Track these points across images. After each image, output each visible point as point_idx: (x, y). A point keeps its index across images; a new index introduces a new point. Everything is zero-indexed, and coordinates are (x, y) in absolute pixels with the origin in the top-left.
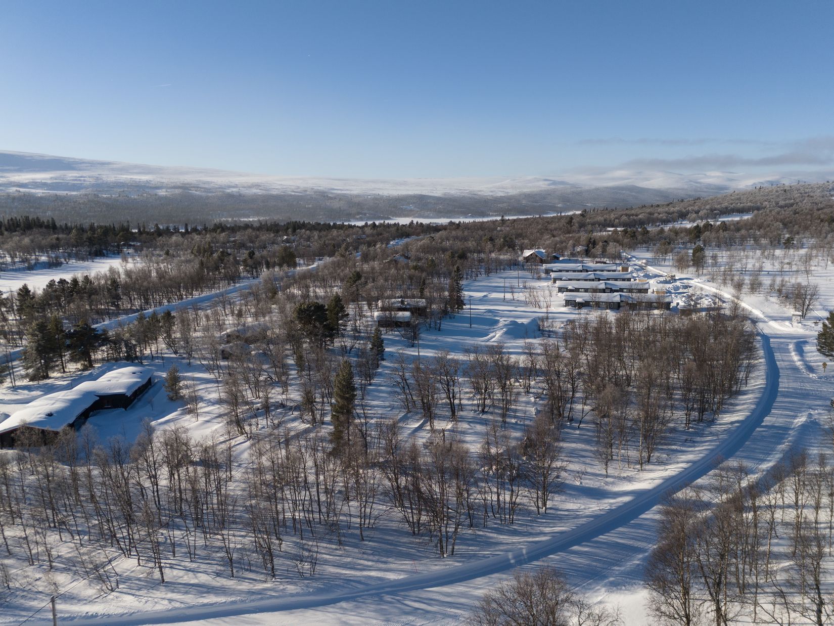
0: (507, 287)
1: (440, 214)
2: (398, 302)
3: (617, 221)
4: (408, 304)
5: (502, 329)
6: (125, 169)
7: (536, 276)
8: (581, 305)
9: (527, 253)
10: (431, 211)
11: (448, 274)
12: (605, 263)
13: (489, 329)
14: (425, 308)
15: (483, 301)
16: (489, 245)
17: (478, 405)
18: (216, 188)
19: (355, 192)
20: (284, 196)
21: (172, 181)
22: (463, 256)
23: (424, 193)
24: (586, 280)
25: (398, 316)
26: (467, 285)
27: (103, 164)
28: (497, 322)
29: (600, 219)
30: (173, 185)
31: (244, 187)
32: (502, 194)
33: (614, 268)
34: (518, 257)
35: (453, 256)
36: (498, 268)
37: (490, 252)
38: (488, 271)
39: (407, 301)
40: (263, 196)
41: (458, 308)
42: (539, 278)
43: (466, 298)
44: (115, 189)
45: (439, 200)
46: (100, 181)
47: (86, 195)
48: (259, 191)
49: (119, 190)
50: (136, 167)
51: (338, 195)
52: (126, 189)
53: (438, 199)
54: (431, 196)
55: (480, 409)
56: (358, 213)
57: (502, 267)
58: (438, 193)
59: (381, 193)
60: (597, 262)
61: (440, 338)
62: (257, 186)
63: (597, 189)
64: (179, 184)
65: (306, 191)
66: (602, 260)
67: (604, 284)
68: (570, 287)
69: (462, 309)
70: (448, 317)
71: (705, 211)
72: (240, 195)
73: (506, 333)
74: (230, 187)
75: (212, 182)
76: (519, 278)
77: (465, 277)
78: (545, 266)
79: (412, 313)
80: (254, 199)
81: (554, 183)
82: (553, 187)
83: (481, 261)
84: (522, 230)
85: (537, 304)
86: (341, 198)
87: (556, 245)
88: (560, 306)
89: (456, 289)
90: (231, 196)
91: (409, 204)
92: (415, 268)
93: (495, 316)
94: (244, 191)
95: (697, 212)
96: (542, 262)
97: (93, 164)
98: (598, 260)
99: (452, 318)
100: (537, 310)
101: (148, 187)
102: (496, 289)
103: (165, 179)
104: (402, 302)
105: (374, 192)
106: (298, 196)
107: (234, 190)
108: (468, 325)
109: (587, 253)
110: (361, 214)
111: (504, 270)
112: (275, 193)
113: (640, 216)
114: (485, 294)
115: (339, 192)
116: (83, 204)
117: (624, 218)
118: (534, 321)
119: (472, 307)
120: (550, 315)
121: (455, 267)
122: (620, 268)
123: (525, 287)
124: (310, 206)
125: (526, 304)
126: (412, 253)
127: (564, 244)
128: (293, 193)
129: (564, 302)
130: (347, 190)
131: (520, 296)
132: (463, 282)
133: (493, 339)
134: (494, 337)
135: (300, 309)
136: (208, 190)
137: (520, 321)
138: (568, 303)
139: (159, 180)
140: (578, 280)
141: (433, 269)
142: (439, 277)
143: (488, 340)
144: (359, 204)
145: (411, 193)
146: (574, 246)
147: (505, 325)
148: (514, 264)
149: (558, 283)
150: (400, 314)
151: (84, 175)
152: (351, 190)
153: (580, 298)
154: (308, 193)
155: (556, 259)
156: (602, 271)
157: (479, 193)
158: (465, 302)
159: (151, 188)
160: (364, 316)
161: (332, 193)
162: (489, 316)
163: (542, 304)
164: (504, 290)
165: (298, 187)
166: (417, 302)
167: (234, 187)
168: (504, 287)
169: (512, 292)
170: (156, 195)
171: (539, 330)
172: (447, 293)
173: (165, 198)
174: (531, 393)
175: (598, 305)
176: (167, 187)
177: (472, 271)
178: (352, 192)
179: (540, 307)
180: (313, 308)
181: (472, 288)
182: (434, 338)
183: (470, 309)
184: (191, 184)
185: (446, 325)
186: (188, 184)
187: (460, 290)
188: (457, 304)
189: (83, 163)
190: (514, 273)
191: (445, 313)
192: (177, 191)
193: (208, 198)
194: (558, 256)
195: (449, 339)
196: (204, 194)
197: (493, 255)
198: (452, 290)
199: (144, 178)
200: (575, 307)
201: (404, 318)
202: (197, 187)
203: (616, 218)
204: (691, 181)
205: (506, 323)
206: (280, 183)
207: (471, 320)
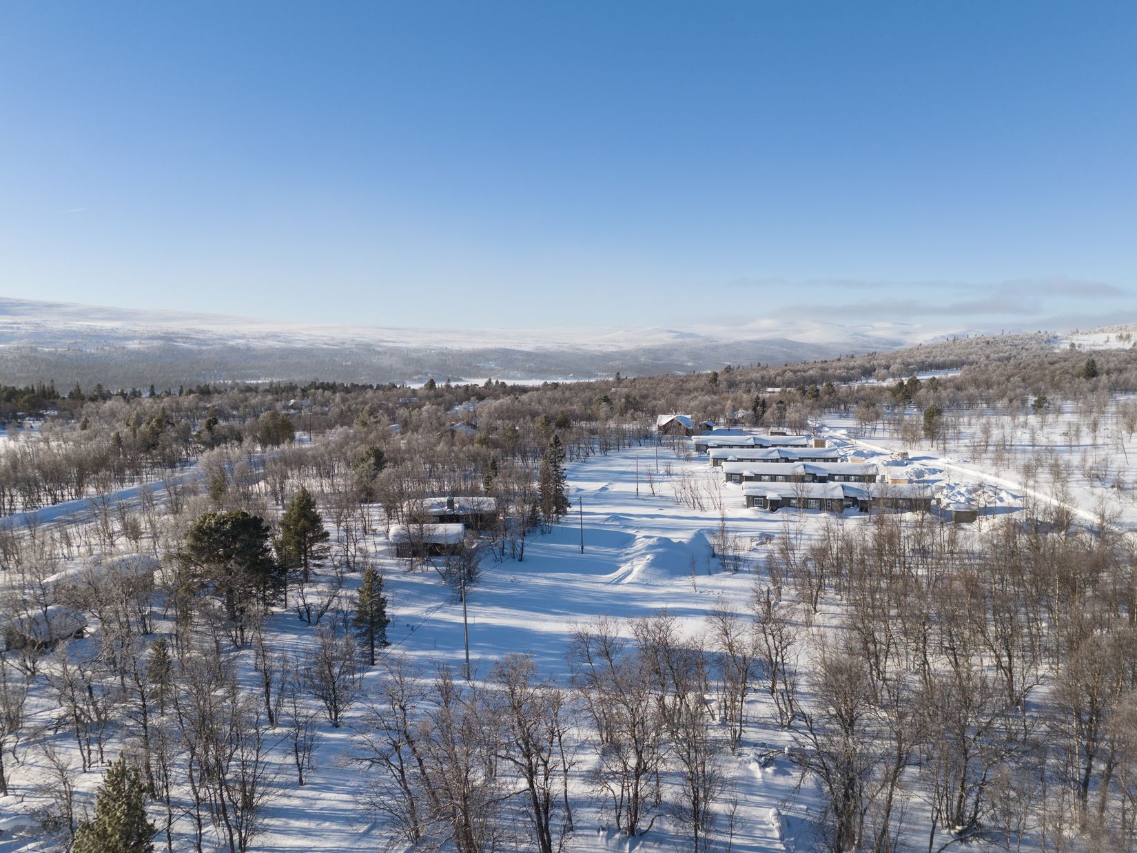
0: (641, 474)
1: (532, 373)
2: (441, 505)
3: (779, 378)
4: (461, 508)
5: (644, 555)
6: (83, 314)
7: (682, 454)
8: (775, 505)
9: (664, 419)
10: (517, 369)
11: (539, 452)
12: (784, 434)
13: (618, 555)
14: (494, 515)
15: (601, 497)
16: (604, 408)
17: (618, 805)
18: (215, 340)
19: (414, 345)
20: (311, 350)
21: (149, 329)
22: (564, 423)
23: (508, 347)
24: (766, 461)
25: (436, 533)
26: (573, 470)
27: (50, 306)
28: (630, 540)
29: (755, 375)
30: (150, 335)
31: (255, 338)
32: (614, 350)
33: (804, 442)
34: (650, 425)
35: (548, 421)
36: (621, 442)
37: (608, 418)
38: (605, 448)
39: (459, 501)
40: (283, 350)
41: (557, 512)
42: (688, 459)
43: (572, 492)
44: (63, 341)
45: (529, 356)
46: (41, 330)
47: (18, 348)
48: (276, 343)
49: (68, 342)
50: (100, 310)
51: (390, 349)
52: (79, 340)
53: (529, 354)
54: (518, 351)
55: (624, 823)
56: (417, 373)
57: (626, 441)
58: (528, 347)
59: (450, 346)
60: (772, 434)
61: (522, 578)
62: (275, 336)
63: (738, 343)
64: (159, 333)
65: (344, 343)
66: (781, 430)
67: (802, 467)
68: (746, 473)
69: (565, 513)
70: (538, 531)
71: (897, 366)
72: (249, 349)
73: (653, 564)
74: (234, 338)
75: (208, 331)
76: (657, 458)
77: (568, 456)
78: (695, 439)
79: (467, 527)
80: (269, 354)
81: (682, 335)
82: (680, 340)
83: (592, 432)
84: (647, 389)
85: (696, 502)
86: (393, 352)
87: (706, 408)
88: (736, 505)
89: (554, 477)
90: (234, 350)
91: (487, 360)
92: (483, 441)
93: (627, 527)
94: (255, 344)
95: (887, 367)
96: (689, 433)
97: (34, 307)
98: (775, 430)
99: (547, 532)
100: (697, 513)
101: (113, 338)
102: (620, 477)
103: (140, 327)
104: (451, 504)
105: (440, 345)
106: (333, 350)
107: (240, 341)
108: (578, 547)
109: (757, 420)
110: (421, 373)
111: (630, 446)
112: (299, 345)
113: (811, 372)
114: (602, 485)
115: (391, 345)
116: (12, 360)
117: (789, 375)
118: (700, 536)
119: (585, 509)
120: (728, 524)
121: (552, 440)
122: (812, 442)
123: (669, 474)
124: (349, 363)
125: (677, 502)
126: (482, 422)
127: (718, 407)
128: (326, 346)
129: (744, 499)
130: (402, 342)
131: (665, 488)
132: (565, 465)
133: (629, 579)
134: (629, 572)
135: (200, 529)
136: (201, 342)
137: (676, 537)
138: (752, 501)
139: (130, 327)
140: (754, 460)
141: (514, 445)
142: (524, 456)
143: (618, 582)
144: (418, 361)
145: (490, 346)
146: (735, 409)
147: (650, 547)
148: (644, 437)
149: (727, 467)
150: (442, 528)
151: (19, 321)
152: (408, 343)
153: (773, 491)
154: (347, 346)
155: (708, 429)
156: (786, 446)
157: (583, 347)
158: (570, 500)
159: (117, 338)
160: (375, 533)
161: (381, 346)
162: (614, 527)
163: (705, 502)
164: (636, 477)
165: (333, 339)
166: (479, 504)
167: (240, 338)
168: (637, 473)
169: (651, 482)
170: (124, 348)
171: (714, 556)
172: (536, 485)
173: (138, 352)
174: (747, 744)
175: (805, 504)
176: (141, 338)
177: (579, 448)
178: (409, 346)
179: (702, 508)
180: (228, 527)
181: (581, 475)
182: (509, 577)
183: (581, 513)
184: (178, 333)
185: (535, 547)
186: (173, 333)
187: (560, 478)
188: (555, 504)
189: (22, 304)
190: (650, 450)
191: (532, 524)
192: (156, 343)
193: (201, 352)
194: (710, 424)
195: (540, 581)
196: (195, 347)
197: (612, 424)
198: (545, 479)
199: (109, 325)
200: (765, 507)
201: (447, 536)
202: (186, 338)
203: (778, 375)
204: (856, 334)
205: (650, 542)
206: (308, 332)
207: (582, 537)
